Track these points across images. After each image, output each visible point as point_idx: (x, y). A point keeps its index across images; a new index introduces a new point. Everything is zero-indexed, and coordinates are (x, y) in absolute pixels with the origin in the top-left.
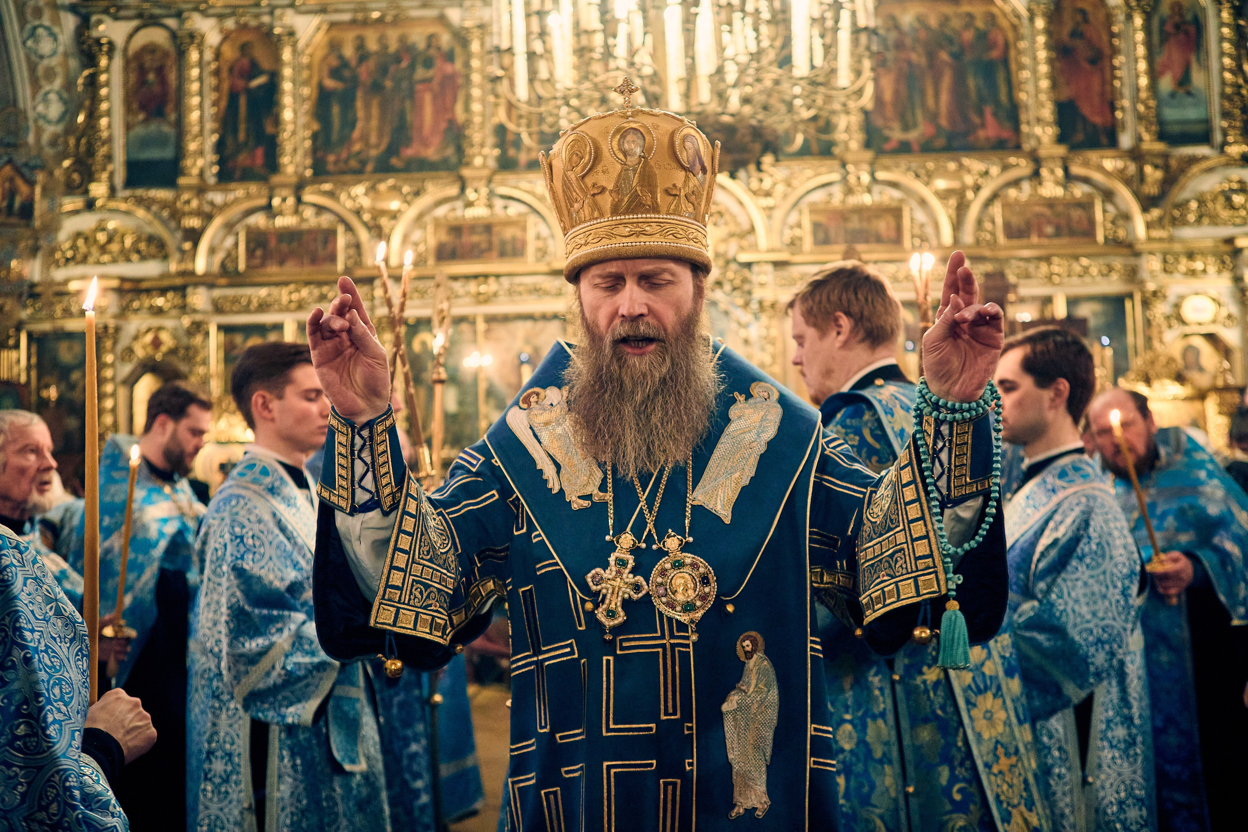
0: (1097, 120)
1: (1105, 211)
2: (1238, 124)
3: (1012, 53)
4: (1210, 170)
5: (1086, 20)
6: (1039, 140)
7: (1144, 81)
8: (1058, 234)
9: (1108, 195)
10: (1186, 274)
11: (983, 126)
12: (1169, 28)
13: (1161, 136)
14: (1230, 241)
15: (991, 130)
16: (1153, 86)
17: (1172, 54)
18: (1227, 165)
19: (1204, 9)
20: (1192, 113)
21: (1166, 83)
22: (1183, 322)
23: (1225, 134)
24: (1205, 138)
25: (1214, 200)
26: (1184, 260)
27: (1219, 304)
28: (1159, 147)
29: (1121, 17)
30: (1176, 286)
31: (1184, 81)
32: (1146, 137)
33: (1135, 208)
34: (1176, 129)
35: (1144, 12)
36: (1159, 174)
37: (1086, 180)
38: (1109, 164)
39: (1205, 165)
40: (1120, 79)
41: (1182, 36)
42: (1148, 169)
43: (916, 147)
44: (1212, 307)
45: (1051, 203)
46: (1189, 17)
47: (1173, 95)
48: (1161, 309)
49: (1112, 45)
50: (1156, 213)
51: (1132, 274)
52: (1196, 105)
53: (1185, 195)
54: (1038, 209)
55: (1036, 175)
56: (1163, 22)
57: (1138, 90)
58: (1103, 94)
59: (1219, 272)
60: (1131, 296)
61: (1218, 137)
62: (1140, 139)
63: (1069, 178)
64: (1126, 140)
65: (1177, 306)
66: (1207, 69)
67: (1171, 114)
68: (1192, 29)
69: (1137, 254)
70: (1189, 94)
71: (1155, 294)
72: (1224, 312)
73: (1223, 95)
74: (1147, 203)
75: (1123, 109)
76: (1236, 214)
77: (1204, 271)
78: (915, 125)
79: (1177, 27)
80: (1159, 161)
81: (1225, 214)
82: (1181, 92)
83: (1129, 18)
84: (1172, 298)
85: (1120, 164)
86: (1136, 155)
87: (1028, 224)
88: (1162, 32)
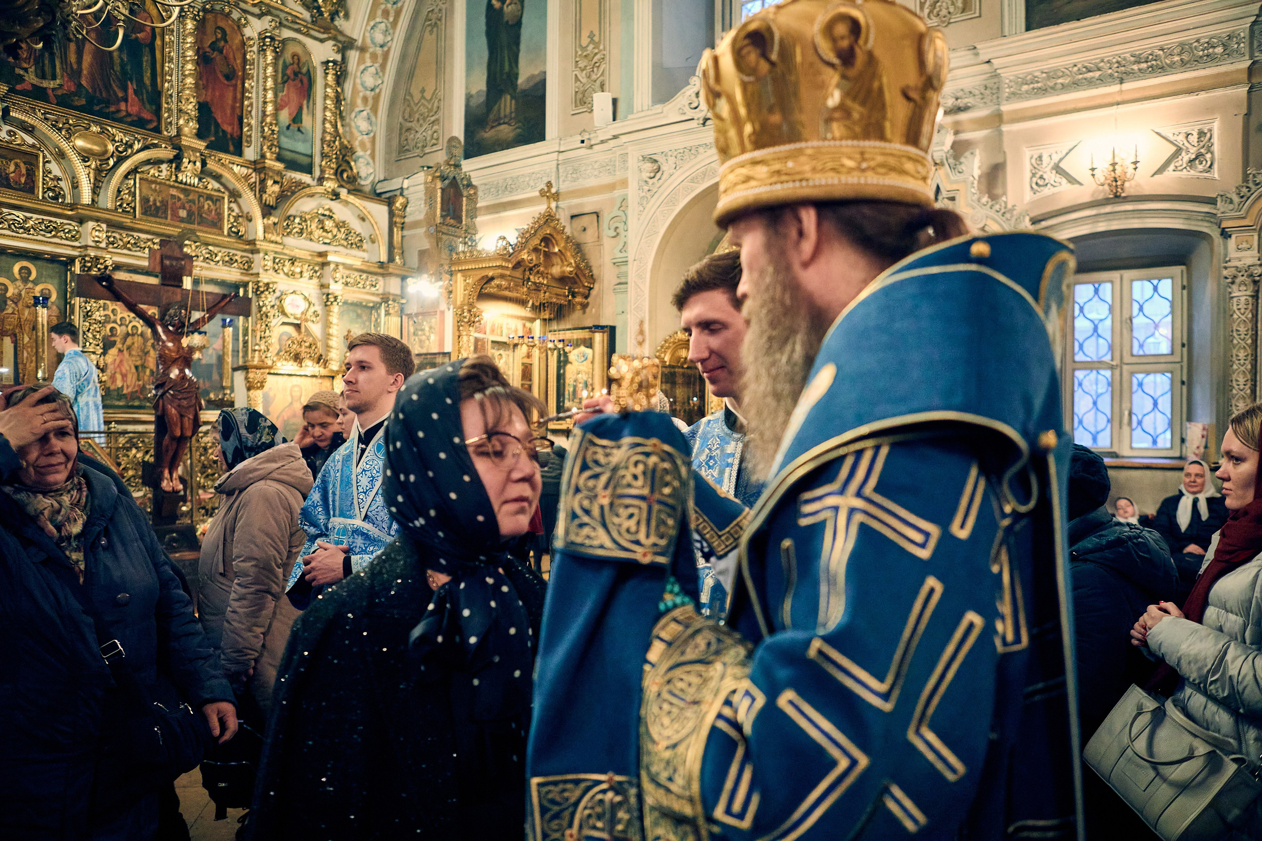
0: (228, 129)
1: (230, 209)
2: (334, 166)
3: (158, 42)
4: (312, 196)
5: (224, 37)
6: (179, 129)
7: (270, 108)
8: (189, 219)
9: (235, 195)
10: (287, 274)
11: (126, 100)
12: (289, 72)
13: (279, 159)
14: (322, 254)
15: (132, 106)
16: (275, 115)
17: (290, 92)
18: (322, 195)
19: (314, 68)
20: (301, 147)
21: (285, 116)
22: (284, 313)
23: (322, 171)
24: (308, 169)
25: (312, 219)
26: (287, 264)
27: (310, 304)
28: (279, 166)
29: (255, 49)
30: (282, 283)
31: (297, 119)
32: (268, 155)
33: (257, 212)
34: (288, 155)
35: (275, 51)
36: (276, 188)
37: (218, 178)
38: (236, 169)
39: (307, 191)
40: (249, 98)
41: (297, 82)
42: (270, 182)
43: (52, 98)
44: (303, 305)
45: (186, 188)
46: (304, 70)
47: (288, 128)
48: (269, 299)
49: (244, 69)
50: (273, 219)
51: (247, 266)
52: (305, 141)
53: (292, 212)
54: (173, 192)
55: (177, 160)
56: (285, 67)
57: (264, 114)
58: (233, 108)
59: (311, 278)
60: (245, 285)
61: (317, 173)
62: (263, 156)
63: (205, 172)
64: (250, 153)
65: (280, 299)
66: (313, 115)
67: (286, 142)
68: (305, 80)
69: (255, 251)
70: (299, 130)
71: (267, 285)
72: (312, 309)
73: (323, 140)
74: (267, 210)
75: (249, 125)
76: (324, 234)
77: (301, 272)
78: (54, 78)
79: (296, 74)
80: (278, 179)
81: (318, 233)
82: (294, 127)
83: (262, 50)
84: (278, 294)
85: (245, 171)
86: (258, 166)
87: (164, 204)
88: (284, 74)
